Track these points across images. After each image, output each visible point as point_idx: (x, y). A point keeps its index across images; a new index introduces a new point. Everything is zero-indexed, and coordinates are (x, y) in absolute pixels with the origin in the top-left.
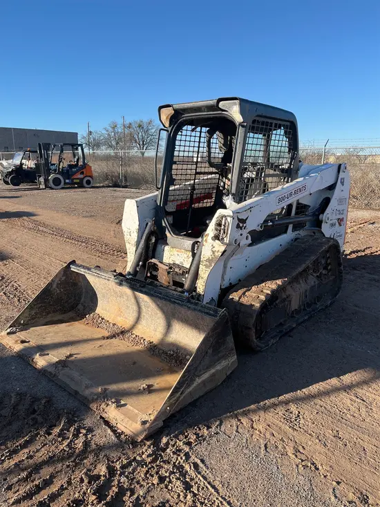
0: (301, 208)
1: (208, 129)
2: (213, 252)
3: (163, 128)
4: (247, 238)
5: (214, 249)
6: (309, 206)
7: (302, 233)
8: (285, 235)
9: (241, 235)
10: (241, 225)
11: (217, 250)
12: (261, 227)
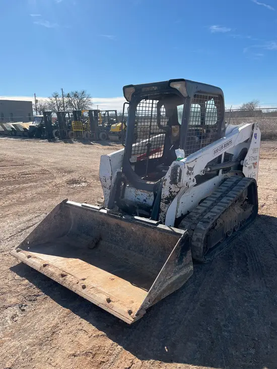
0: (228, 156)
1: (158, 101)
2: (171, 192)
3: (127, 102)
4: (193, 181)
5: (171, 190)
6: (233, 155)
7: (229, 175)
8: (217, 177)
9: (190, 179)
10: (190, 172)
11: (173, 191)
12: (203, 172)
